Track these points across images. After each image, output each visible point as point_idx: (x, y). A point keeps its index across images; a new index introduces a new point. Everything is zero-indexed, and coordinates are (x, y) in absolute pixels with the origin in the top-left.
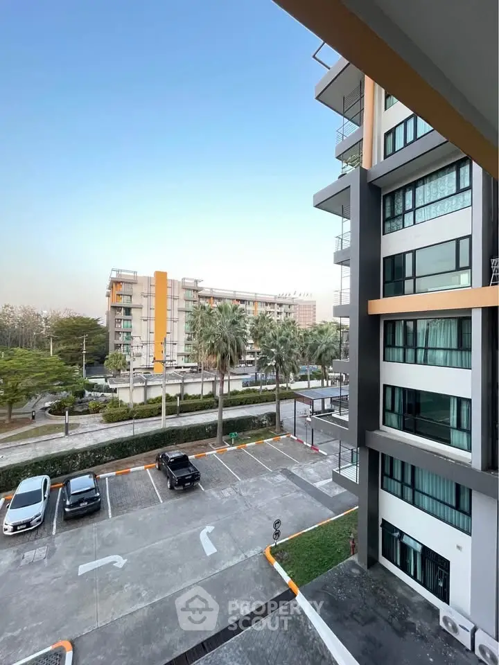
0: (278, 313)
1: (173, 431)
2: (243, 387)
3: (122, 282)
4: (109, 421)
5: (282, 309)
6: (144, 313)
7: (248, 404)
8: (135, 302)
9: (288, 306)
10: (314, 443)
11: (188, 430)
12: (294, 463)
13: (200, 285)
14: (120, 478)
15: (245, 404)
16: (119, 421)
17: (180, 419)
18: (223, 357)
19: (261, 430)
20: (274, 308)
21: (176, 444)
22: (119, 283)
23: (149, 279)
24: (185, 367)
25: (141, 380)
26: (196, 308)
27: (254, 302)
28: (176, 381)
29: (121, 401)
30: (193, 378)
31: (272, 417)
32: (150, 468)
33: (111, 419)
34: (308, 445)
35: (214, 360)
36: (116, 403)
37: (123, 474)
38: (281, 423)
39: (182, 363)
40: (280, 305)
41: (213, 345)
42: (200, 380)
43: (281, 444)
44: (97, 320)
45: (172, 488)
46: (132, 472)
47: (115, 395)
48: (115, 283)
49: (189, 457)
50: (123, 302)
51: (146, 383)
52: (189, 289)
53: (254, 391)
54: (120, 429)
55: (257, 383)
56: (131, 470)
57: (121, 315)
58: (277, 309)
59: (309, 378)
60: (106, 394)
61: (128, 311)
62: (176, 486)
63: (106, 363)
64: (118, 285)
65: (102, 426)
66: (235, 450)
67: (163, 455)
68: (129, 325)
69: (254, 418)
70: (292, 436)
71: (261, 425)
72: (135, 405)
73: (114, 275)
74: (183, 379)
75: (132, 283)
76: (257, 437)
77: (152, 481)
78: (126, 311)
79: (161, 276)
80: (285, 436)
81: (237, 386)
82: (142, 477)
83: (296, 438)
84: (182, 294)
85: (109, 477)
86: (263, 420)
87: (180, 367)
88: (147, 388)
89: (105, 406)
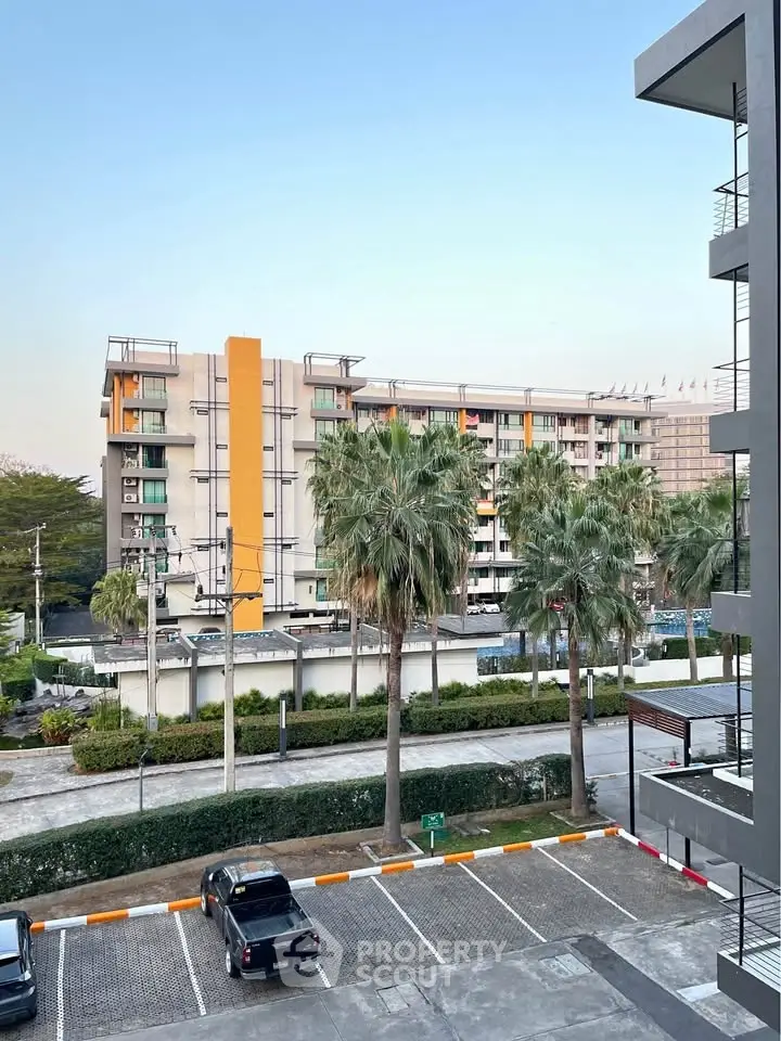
0: (601, 446)
1: (255, 801)
2: (481, 672)
3: (138, 373)
4: (91, 768)
5: (613, 434)
6: (200, 459)
7: (493, 727)
8: (176, 427)
9: (631, 424)
10: (693, 859)
11: (299, 802)
12: (623, 920)
13: (355, 371)
14: (98, 934)
15: (485, 727)
16: (116, 768)
17: (286, 765)
18: (394, 585)
19: (524, 809)
20: (586, 431)
21: (265, 841)
22: (130, 375)
23: (212, 360)
24: (317, 614)
25: (182, 652)
26: (331, 439)
27: (523, 414)
28: (280, 655)
29: (127, 711)
30: (331, 645)
31: (560, 769)
32: (183, 909)
33: (95, 763)
34: (673, 863)
35: (370, 593)
36: (114, 716)
37: (107, 921)
38: (588, 790)
39: (308, 602)
40: (608, 420)
41: (364, 548)
42: (347, 651)
43: (586, 857)
44: (78, 483)
45: (235, 973)
46: (134, 918)
47: (111, 693)
48: (119, 377)
49: (293, 884)
50: (143, 429)
51: (195, 661)
52: (325, 386)
53: (516, 687)
54: (117, 790)
55: (523, 664)
56: (132, 912)
57: (137, 465)
58: (595, 433)
59: (692, 650)
60: (88, 690)
61: (156, 454)
62: (248, 967)
63: (94, 601)
64: (127, 384)
65: (72, 781)
66: (439, 868)
67: (219, 874)
68: (160, 493)
69: (505, 771)
70: (624, 833)
71: (526, 796)
72: (163, 722)
73: (116, 354)
74: (301, 648)
75: (162, 376)
76: (510, 830)
77: (186, 951)
78: (150, 455)
79: (244, 350)
80: (600, 833)
81: (462, 672)
82: (159, 934)
83: (635, 841)
84: (306, 401)
85: (70, 930)
86: (530, 780)
87: (304, 614)
88: (198, 673)
89: (84, 725)
